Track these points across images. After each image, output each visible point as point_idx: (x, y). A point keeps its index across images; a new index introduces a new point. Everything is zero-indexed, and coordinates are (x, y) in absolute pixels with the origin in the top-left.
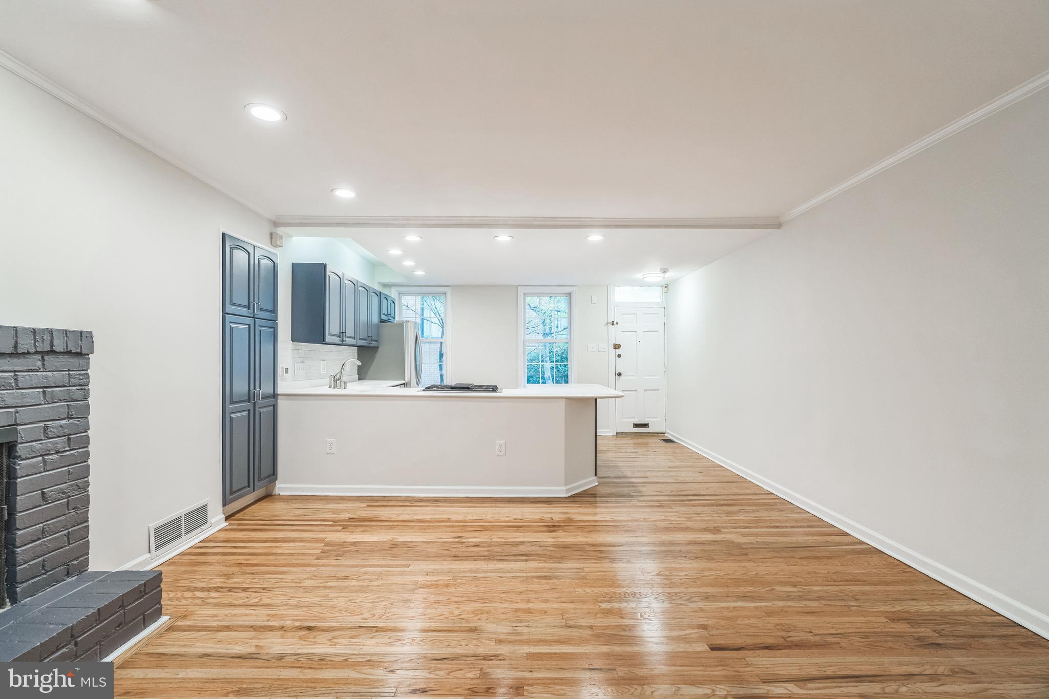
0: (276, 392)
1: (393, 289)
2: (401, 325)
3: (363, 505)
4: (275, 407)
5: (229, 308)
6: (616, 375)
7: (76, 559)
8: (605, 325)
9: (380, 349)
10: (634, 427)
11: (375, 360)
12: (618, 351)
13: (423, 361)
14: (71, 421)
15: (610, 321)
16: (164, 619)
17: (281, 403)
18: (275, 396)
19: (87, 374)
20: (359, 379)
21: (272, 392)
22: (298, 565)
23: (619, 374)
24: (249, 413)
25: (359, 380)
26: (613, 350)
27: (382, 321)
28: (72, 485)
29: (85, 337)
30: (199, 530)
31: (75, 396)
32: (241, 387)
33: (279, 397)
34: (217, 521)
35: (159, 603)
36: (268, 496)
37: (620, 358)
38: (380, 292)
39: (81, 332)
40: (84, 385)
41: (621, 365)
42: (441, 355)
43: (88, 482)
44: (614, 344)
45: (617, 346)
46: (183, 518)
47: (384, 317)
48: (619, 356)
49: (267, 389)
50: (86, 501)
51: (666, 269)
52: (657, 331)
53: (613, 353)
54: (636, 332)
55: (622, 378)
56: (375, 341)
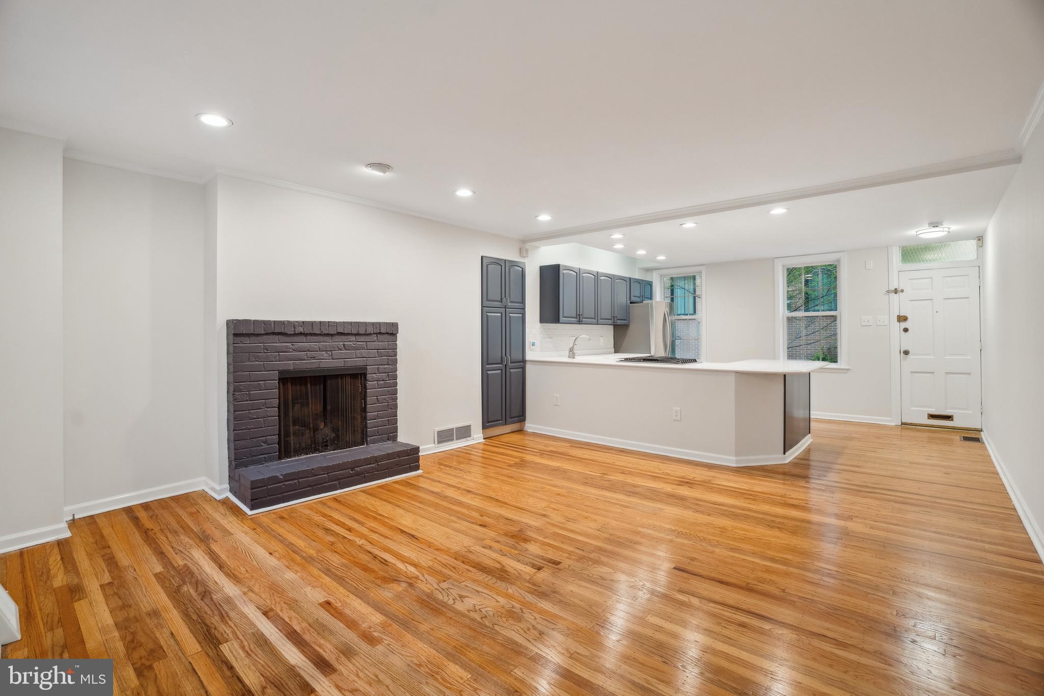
0: (524, 359)
1: (654, 273)
2: (647, 305)
3: (569, 445)
4: (524, 369)
5: (486, 303)
6: (902, 353)
7: (392, 433)
8: (885, 294)
9: (631, 326)
10: (928, 418)
11: (627, 336)
12: (904, 325)
14: (389, 366)
15: (892, 288)
16: (420, 472)
17: (529, 368)
18: (524, 361)
19: (396, 344)
21: (522, 359)
22: (492, 466)
23: (906, 353)
24: (502, 372)
25: (614, 351)
26: (897, 324)
27: (632, 302)
28: (389, 397)
29: (395, 326)
30: (465, 439)
31: (391, 355)
32: (496, 354)
33: (527, 363)
34: (477, 436)
35: (418, 462)
36: (521, 431)
37: (906, 333)
38: (630, 278)
39: (393, 323)
40: (395, 348)
41: (908, 341)
43: (397, 397)
44: (898, 316)
45: (902, 319)
46: (455, 430)
48: (906, 330)
49: (516, 355)
50: (396, 407)
51: (937, 223)
52: (968, 298)
53: (897, 327)
54: (932, 300)
55: (910, 356)
56: (625, 320)
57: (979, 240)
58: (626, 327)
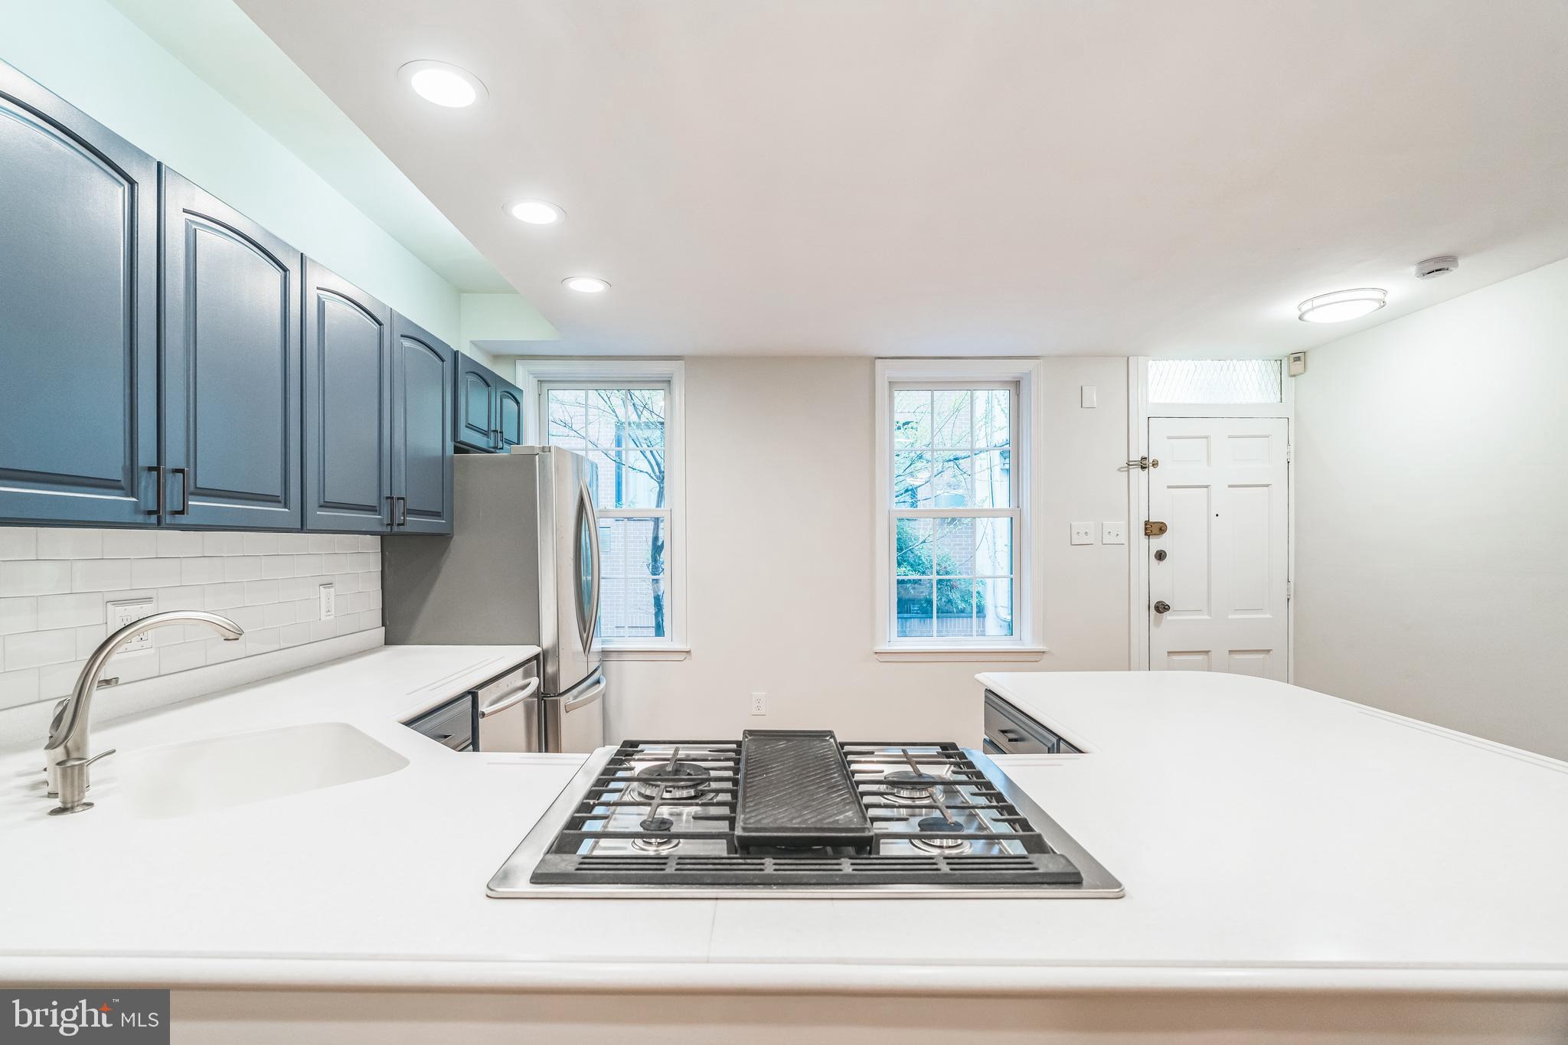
1: (523, 365)
2: (528, 460)
6: (1152, 607)
8: (1120, 471)
9: (457, 540)
11: (442, 577)
12: (1157, 543)
13: (602, 572)
15: (1136, 457)
20: (389, 641)
23: (1162, 608)
25: (385, 644)
26: (1144, 540)
27: (461, 448)
37: (1162, 563)
38: (456, 353)
41: (1165, 582)
42: (657, 549)
44: (1147, 523)
45: (1154, 529)
47: (467, 436)
48: (1161, 556)
52: (1267, 486)
53: (1144, 547)
54: (1207, 487)
55: (1167, 616)
56: (437, 515)
57: (1298, 359)
58: (440, 541)
